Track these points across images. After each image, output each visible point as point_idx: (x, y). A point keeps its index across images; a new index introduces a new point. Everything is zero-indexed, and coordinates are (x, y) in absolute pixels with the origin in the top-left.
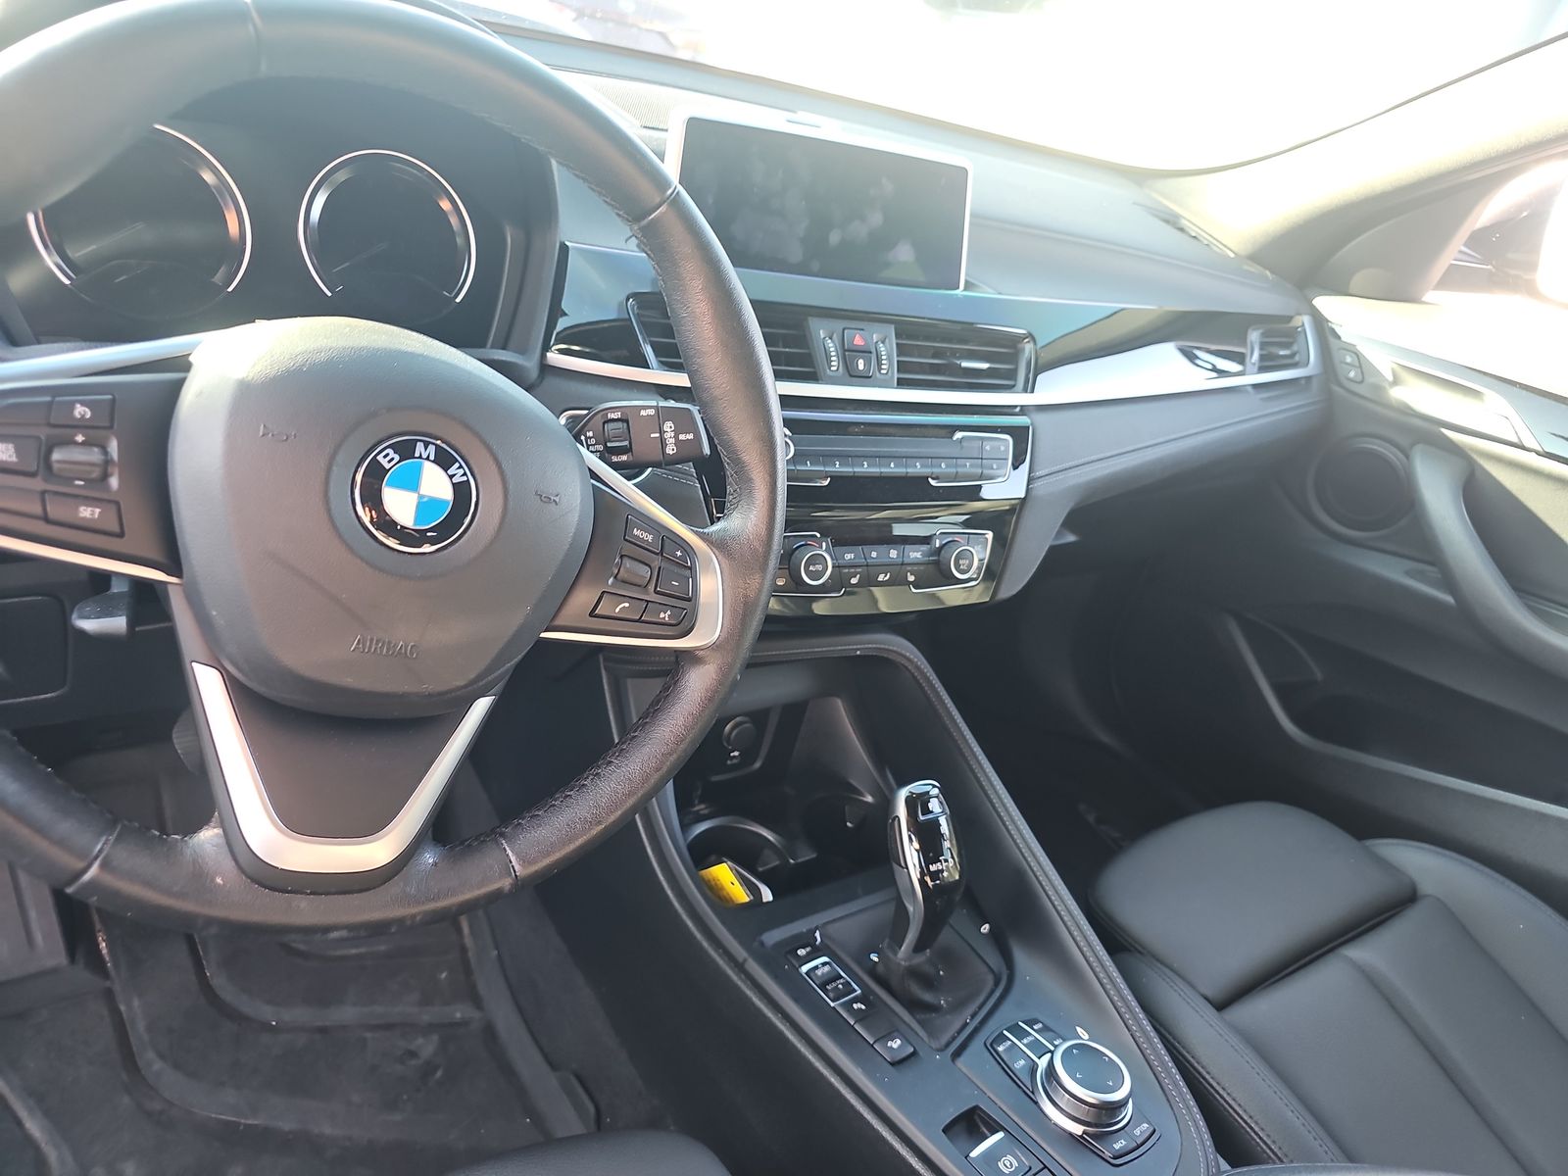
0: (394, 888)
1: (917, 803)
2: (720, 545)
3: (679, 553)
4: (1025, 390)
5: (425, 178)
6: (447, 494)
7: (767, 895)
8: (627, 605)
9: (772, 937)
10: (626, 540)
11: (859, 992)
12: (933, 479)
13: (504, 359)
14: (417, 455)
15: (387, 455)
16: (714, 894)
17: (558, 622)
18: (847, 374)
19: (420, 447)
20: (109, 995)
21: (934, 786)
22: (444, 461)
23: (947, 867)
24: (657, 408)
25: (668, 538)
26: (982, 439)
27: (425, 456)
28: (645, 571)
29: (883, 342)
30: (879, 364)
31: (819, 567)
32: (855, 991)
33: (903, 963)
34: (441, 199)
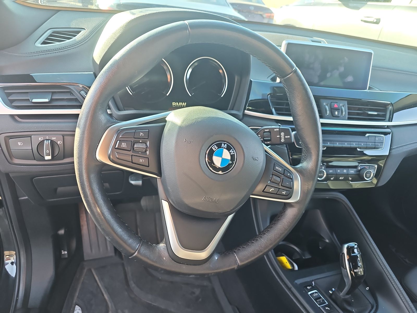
0: (206, 265)
1: (350, 250)
2: (300, 172)
3: (289, 174)
4: (389, 121)
5: (217, 65)
6: (229, 158)
7: (296, 268)
8: (273, 189)
9: (298, 282)
10: (274, 170)
11: (327, 303)
12: (359, 148)
13: (234, 113)
14: (222, 147)
15: (215, 147)
16: (281, 264)
17: (254, 193)
18: (332, 116)
19: (223, 144)
20: (123, 265)
21: (356, 245)
22: (229, 149)
23: (360, 271)
24: (279, 128)
25: (285, 169)
26: (375, 136)
27: (224, 147)
28: (278, 179)
29: (343, 106)
30: (342, 113)
31: (322, 175)
32: (326, 303)
33: (342, 297)
34: (220, 69)
